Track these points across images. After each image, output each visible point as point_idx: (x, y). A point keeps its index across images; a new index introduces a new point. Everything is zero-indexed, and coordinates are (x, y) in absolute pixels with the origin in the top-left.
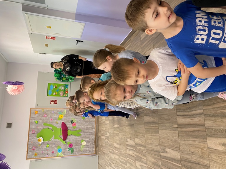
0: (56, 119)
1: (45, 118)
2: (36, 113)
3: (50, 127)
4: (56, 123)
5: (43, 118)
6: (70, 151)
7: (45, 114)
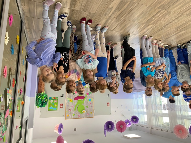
0: (72, 103)
2: (68, 116)
3: (77, 107)
4: (75, 103)
5: (71, 111)
6: (91, 94)
7: (69, 110)
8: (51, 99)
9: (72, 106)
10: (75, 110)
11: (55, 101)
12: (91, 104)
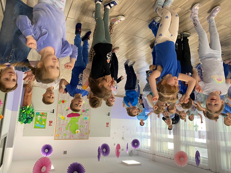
0: (64, 121)
2: (58, 135)
3: (70, 125)
4: (67, 121)
5: (62, 130)
6: (87, 111)
7: (60, 129)
8: (38, 114)
9: (64, 124)
10: (67, 130)
11: (43, 118)
12: (86, 123)
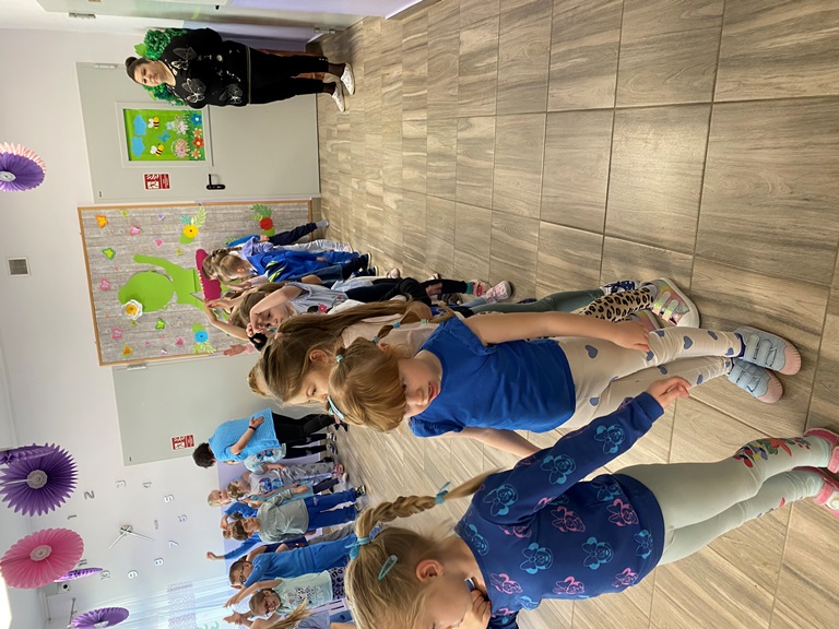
0: (175, 241)
1: (135, 238)
2: (102, 222)
3: (157, 268)
4: (177, 254)
5: (129, 238)
8: (193, 121)
9: (159, 243)
10: (136, 260)
11: (180, 146)
